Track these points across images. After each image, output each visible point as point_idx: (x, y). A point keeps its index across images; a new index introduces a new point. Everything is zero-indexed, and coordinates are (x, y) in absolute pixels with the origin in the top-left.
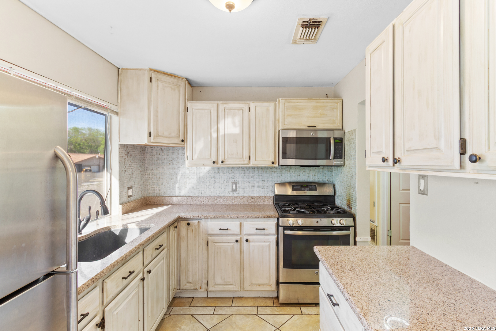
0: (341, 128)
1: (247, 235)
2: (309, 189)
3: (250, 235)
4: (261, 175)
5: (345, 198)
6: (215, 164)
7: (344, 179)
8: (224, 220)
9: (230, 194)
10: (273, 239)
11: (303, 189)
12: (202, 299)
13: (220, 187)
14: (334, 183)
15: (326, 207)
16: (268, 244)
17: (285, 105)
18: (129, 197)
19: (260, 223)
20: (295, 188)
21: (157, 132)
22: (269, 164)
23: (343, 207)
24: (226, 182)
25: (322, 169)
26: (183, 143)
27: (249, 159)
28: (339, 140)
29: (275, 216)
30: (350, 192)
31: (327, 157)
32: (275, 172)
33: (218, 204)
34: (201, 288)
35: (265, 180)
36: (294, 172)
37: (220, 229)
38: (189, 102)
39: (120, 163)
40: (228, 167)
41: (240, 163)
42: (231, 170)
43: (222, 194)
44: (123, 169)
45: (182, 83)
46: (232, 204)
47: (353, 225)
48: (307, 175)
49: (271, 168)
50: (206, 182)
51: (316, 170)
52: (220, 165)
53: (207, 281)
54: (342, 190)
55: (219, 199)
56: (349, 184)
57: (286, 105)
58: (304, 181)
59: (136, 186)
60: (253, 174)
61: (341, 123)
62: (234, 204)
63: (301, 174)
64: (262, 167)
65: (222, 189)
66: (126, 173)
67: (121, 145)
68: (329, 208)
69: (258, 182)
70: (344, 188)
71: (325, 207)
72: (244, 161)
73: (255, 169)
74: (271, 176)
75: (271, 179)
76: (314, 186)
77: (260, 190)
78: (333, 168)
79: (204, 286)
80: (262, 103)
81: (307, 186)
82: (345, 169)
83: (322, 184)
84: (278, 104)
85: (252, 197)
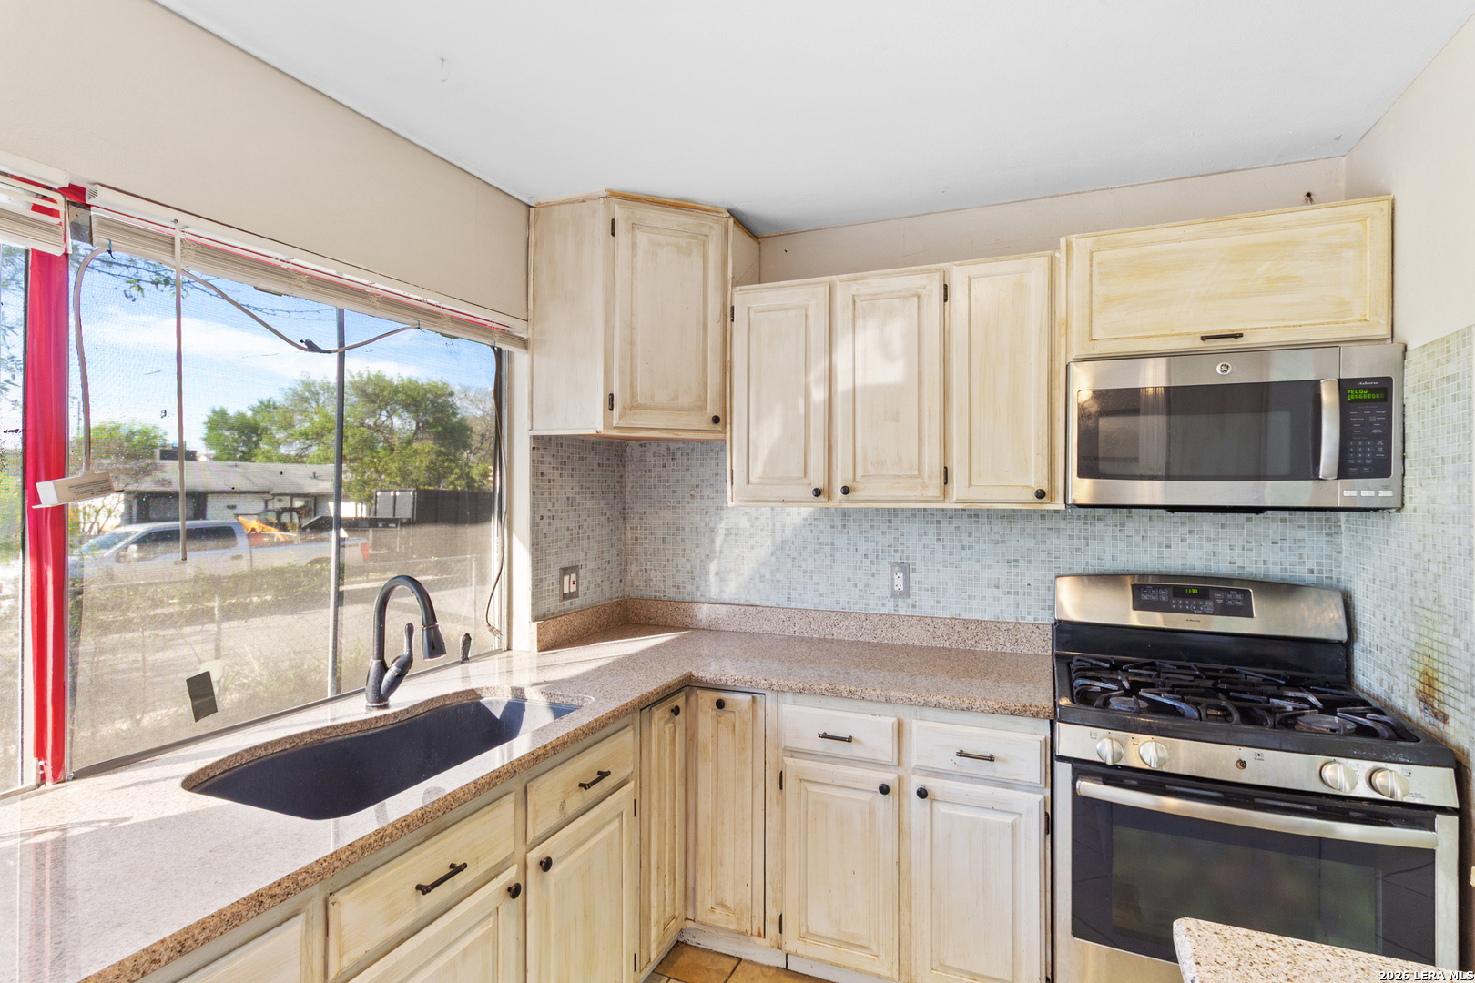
0: (1383, 331)
1: (924, 773)
2: (1215, 605)
3: (936, 774)
4: (1004, 542)
5: (1409, 662)
6: (821, 498)
7: (1402, 569)
8: (834, 702)
9: (883, 605)
10: (1032, 803)
11: (1184, 604)
12: (765, 970)
13: (849, 580)
14: (1350, 586)
15: (1299, 694)
16: (1009, 819)
17: (1096, 260)
18: (565, 597)
19: (980, 733)
20: (1145, 597)
21: (633, 394)
22: (1023, 498)
23: (1399, 703)
24: (872, 563)
25: (1284, 521)
26: (719, 427)
27: (943, 481)
28: (1371, 390)
29: (1038, 713)
30: (1435, 635)
31: (1306, 467)
32: (1058, 531)
33: (841, 637)
34: (762, 933)
35: (1016, 561)
36: (1142, 533)
37: (824, 736)
38: (738, 288)
39: (534, 492)
40: (877, 509)
41: (912, 494)
42: (890, 522)
43: (855, 603)
44: (543, 512)
45: (715, 226)
46: (890, 642)
47: (1457, 806)
48: (1209, 547)
49: (1043, 517)
50: (805, 561)
51: (1249, 525)
52: (840, 501)
53: (781, 916)
54: (1387, 623)
55: (846, 623)
56: (1432, 596)
57: (1097, 258)
58: (1188, 571)
59: (591, 565)
60: (970, 535)
61: (1385, 310)
62: (899, 642)
63: (1175, 541)
64: (1004, 510)
65: (856, 586)
66: (557, 523)
67: (535, 438)
68: (1312, 699)
69: (990, 567)
70: (1400, 613)
71: (1291, 694)
72: (924, 486)
73: (976, 516)
74: (1041, 547)
75: (1044, 556)
76: (1239, 597)
77: (995, 599)
78: (1342, 524)
79: (772, 929)
80: (997, 261)
81: (1204, 594)
82: (1408, 525)
83: (1281, 589)
84: (1064, 259)
85: (967, 623)
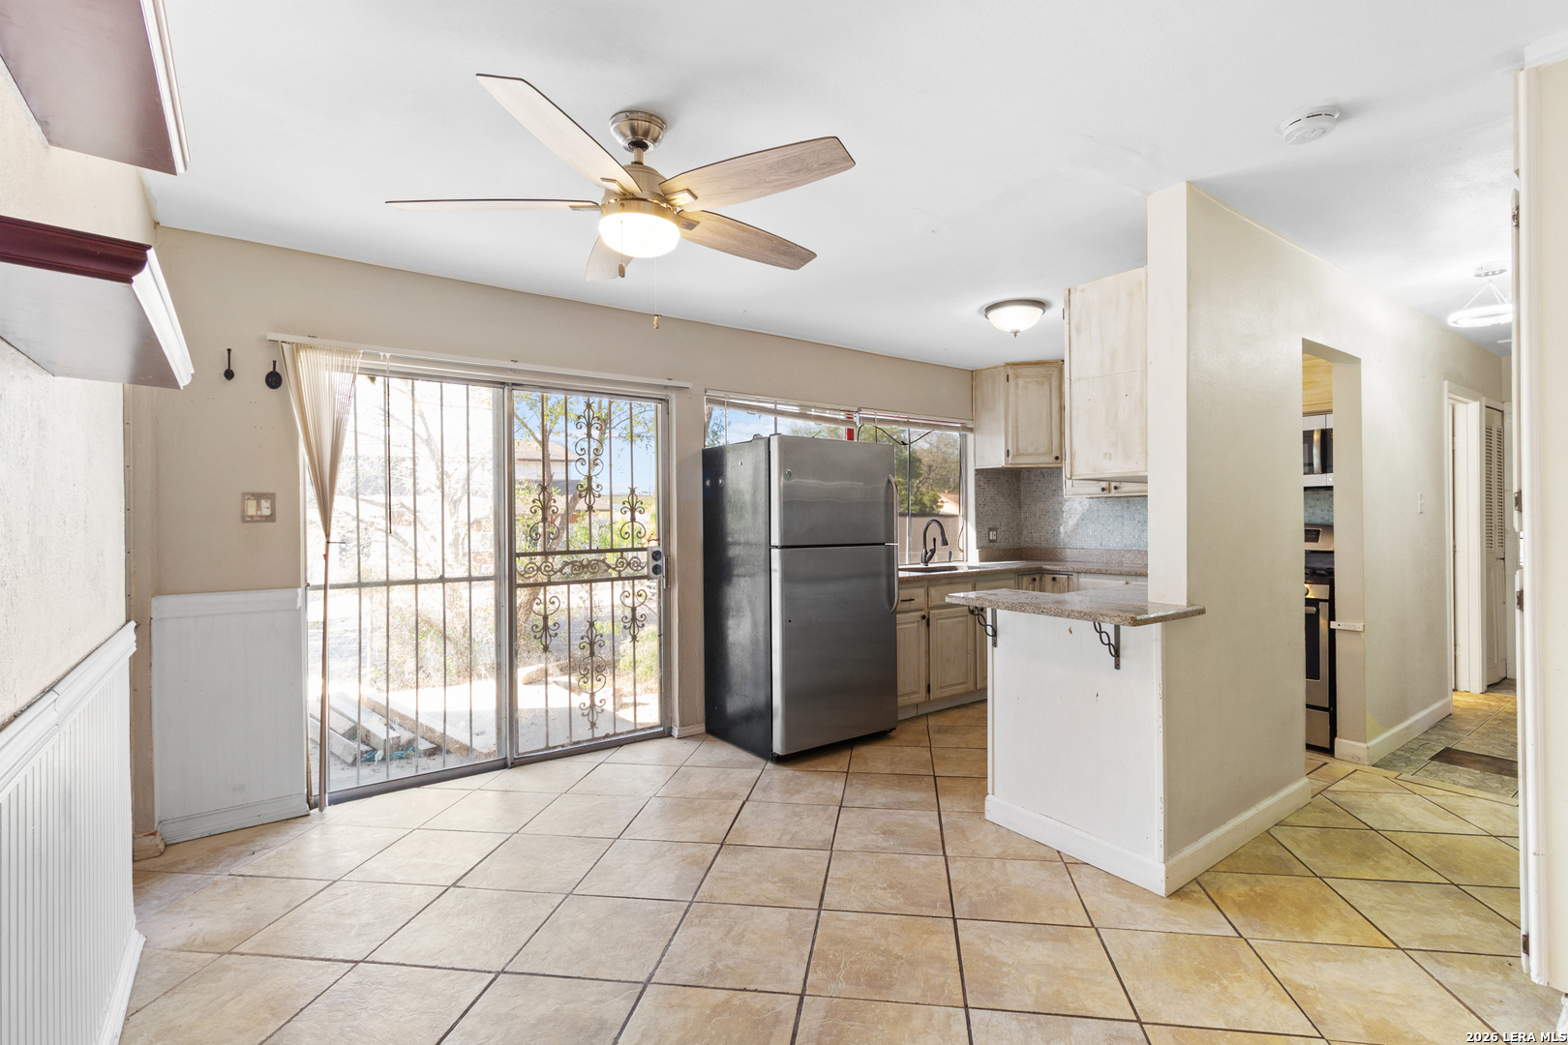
6: (1106, 492)
8: (1103, 576)
18: (991, 541)
21: (1018, 449)
26: (1059, 461)
39: (977, 494)
43: (1134, 546)
44: (981, 502)
48: (1311, 510)
52: (1115, 493)
59: (1003, 528)
66: (986, 509)
67: (976, 470)
76: (1317, 533)
